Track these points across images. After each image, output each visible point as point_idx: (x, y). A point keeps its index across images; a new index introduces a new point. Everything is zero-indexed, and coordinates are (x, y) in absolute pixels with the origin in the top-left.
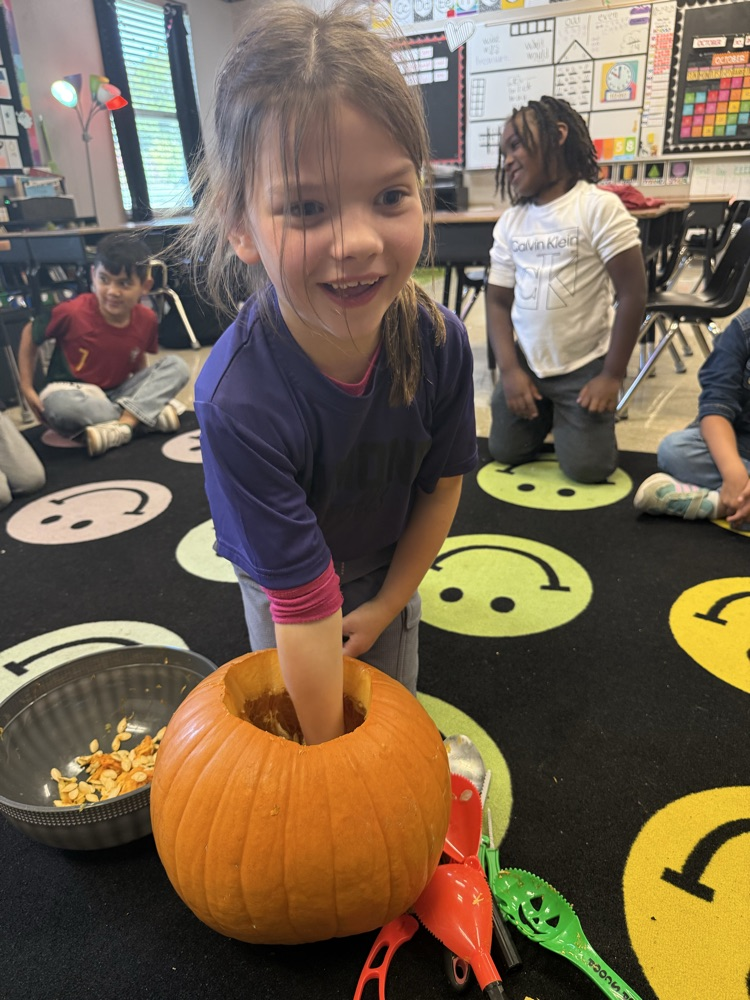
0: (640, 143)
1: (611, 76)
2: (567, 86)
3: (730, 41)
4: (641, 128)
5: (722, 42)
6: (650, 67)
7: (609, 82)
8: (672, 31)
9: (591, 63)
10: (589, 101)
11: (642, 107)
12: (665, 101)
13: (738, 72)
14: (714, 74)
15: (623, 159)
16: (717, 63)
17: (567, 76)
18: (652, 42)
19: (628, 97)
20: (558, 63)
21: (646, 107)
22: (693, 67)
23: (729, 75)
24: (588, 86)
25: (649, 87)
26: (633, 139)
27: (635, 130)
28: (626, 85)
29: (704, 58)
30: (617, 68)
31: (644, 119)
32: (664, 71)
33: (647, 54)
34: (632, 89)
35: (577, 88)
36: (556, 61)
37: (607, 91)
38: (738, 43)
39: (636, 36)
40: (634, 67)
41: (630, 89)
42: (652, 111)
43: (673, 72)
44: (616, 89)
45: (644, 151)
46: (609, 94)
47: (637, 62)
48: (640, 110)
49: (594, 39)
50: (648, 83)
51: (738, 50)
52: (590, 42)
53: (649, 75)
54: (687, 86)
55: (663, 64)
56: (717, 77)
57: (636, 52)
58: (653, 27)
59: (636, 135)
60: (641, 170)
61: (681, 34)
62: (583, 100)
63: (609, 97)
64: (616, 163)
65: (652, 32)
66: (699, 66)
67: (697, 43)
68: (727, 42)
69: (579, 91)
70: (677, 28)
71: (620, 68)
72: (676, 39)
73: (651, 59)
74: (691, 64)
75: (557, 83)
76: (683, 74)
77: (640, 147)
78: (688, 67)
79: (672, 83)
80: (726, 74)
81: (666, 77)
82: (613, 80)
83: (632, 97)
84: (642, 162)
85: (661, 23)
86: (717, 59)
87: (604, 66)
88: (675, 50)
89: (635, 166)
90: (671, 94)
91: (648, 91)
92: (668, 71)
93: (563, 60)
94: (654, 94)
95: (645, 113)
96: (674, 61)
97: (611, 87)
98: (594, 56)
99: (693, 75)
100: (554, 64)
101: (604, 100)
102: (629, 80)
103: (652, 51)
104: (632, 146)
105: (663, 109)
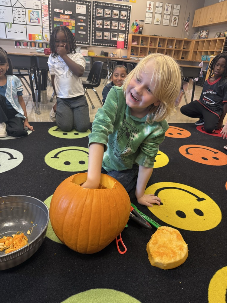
0: (43, 37)
1: (31, 14)
2: (17, 15)
3: (64, 12)
4: (43, 32)
5: (62, 11)
6: (43, 14)
7: (31, 16)
8: (48, 5)
9: (24, 9)
10: (25, 21)
11: (42, 26)
12: (48, 25)
13: (68, 21)
14: (61, 20)
15: (39, 41)
16: (62, 17)
17: (17, 11)
18: (42, 7)
19: (37, 22)
20: (13, 7)
21: (43, 26)
22: (55, 17)
23: (65, 21)
24: (24, 16)
25: (43, 20)
26: (41, 35)
27: (41, 33)
28: (36, 18)
29: (57, 15)
30: (33, 12)
31: (43, 30)
32: (47, 16)
33: (41, 10)
34: (38, 20)
35: (21, 16)
36: (12, 6)
37: (31, 19)
38: (66, 13)
39: (37, 4)
40: (38, 13)
41: (37, 20)
42: (45, 28)
43: (50, 17)
44: (33, 19)
45: (44, 39)
46: (31, 20)
47: (39, 12)
48: (42, 27)
49: (24, 2)
50: (43, 19)
51: (66, 15)
52: (23, 2)
53: (43, 17)
54: (54, 22)
55: (46, 14)
56: (62, 21)
57: (38, 9)
58: (42, 2)
59: (42, 34)
60: (44, 45)
61: (50, 6)
62: (23, 21)
63: (31, 21)
64: (37, 42)
65: (42, 4)
66: (57, 17)
67: (55, 10)
68: (63, 11)
69: (22, 17)
70: (49, 4)
71: (34, 13)
72: (49, 8)
73: (43, 12)
74: (54, 16)
75: (13, 13)
76: (53, 19)
77: (43, 38)
78: (54, 17)
79: (50, 21)
80: (64, 21)
81: (48, 18)
82: (32, 16)
83: (39, 22)
84: (44, 43)
85: (44, 2)
86: (62, 16)
87: (28, 11)
88: (49, 11)
89: (43, 44)
90: (50, 24)
91: (43, 21)
92: (48, 16)
93: (14, 6)
94: (45, 23)
95: (43, 28)
96: (50, 14)
97: (32, 18)
98: (25, 7)
99: (55, 19)
100: (11, 7)
101: (30, 22)
102: (37, 17)
103: (43, 10)
104: (41, 37)
105: (48, 28)
